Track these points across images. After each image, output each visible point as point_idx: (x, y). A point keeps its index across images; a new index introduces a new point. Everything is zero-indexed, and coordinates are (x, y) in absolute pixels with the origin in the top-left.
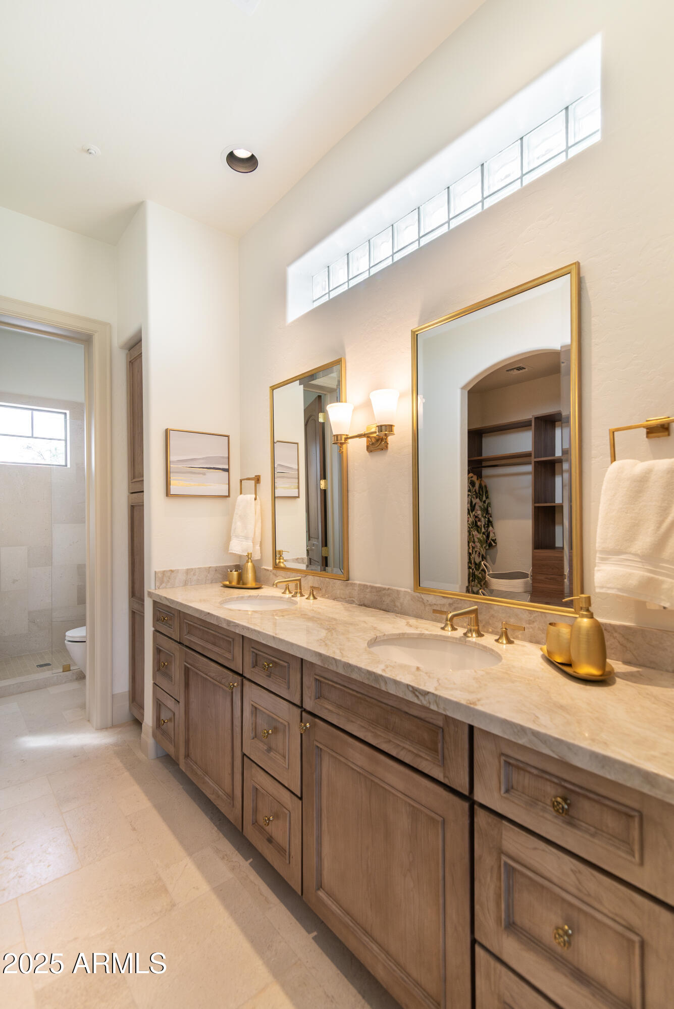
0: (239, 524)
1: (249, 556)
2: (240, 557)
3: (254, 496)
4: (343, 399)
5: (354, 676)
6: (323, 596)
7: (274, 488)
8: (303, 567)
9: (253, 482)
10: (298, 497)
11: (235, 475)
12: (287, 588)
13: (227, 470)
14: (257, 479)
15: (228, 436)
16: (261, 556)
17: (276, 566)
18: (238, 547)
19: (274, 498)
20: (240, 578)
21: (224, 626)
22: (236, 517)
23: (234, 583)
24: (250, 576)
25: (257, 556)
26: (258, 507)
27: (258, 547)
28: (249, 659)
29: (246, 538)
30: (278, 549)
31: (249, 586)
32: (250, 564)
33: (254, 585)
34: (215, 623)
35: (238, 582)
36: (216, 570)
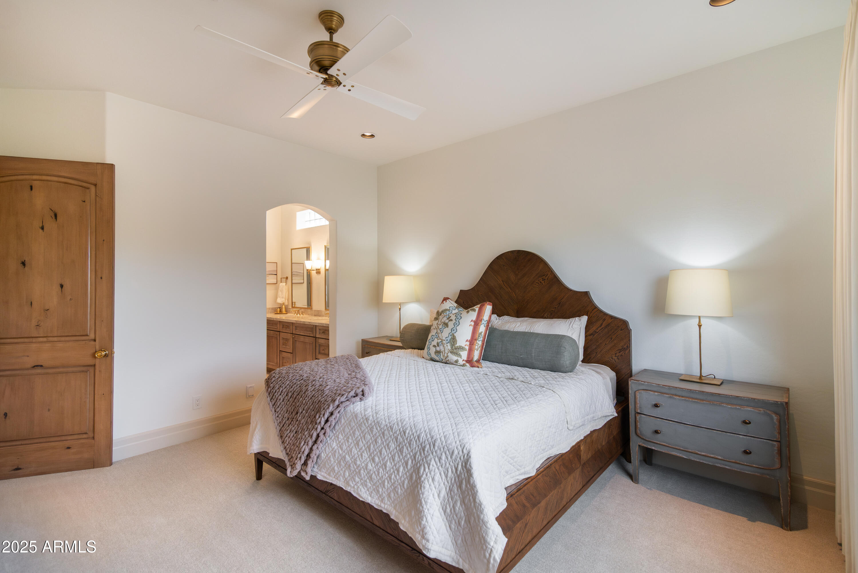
0: (280, 293)
1: (283, 304)
2: (281, 304)
3: (285, 284)
4: (311, 259)
5: (301, 323)
6: (305, 314)
7: (292, 280)
8: (306, 307)
9: (285, 279)
10: (303, 283)
11: (279, 276)
12: (295, 313)
13: (276, 275)
14: (287, 278)
15: (277, 263)
16: (288, 303)
17: (292, 307)
18: (280, 301)
19: (292, 283)
20: (281, 311)
21: (275, 320)
22: (279, 291)
23: (278, 312)
24: (284, 310)
25: (286, 304)
26: (287, 287)
27: (287, 301)
28: (281, 326)
29: (283, 298)
30: (293, 301)
31: (283, 313)
32: (284, 306)
33: (285, 313)
34: (272, 320)
35: (280, 312)
36: (272, 309)
